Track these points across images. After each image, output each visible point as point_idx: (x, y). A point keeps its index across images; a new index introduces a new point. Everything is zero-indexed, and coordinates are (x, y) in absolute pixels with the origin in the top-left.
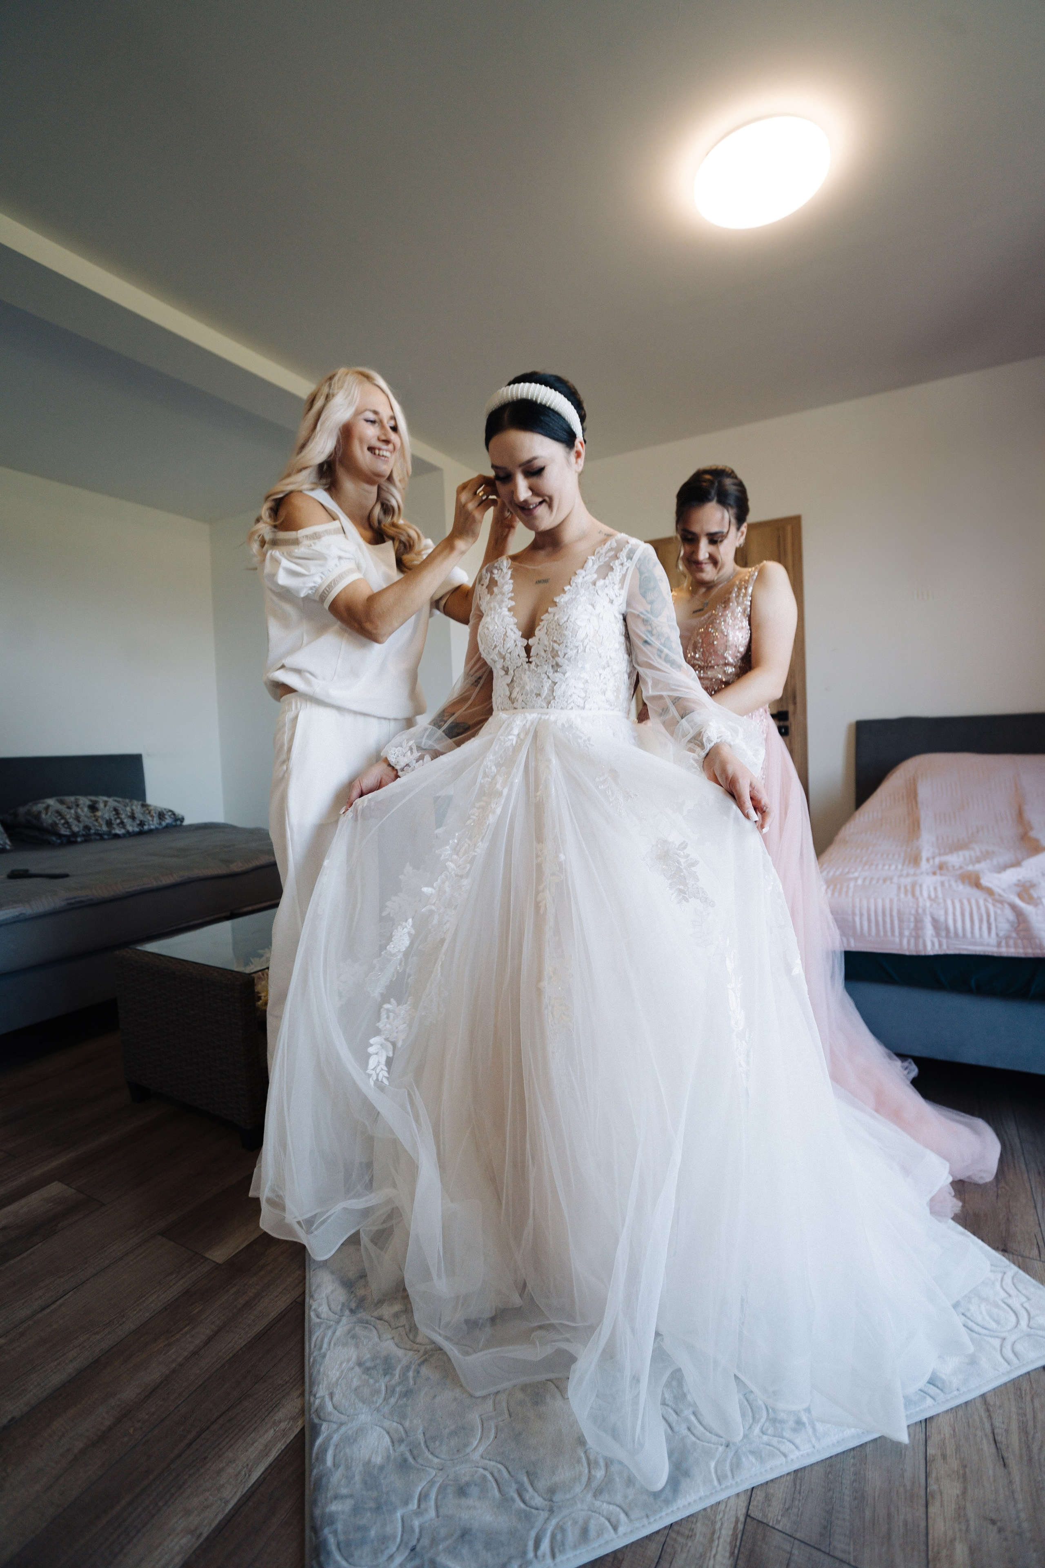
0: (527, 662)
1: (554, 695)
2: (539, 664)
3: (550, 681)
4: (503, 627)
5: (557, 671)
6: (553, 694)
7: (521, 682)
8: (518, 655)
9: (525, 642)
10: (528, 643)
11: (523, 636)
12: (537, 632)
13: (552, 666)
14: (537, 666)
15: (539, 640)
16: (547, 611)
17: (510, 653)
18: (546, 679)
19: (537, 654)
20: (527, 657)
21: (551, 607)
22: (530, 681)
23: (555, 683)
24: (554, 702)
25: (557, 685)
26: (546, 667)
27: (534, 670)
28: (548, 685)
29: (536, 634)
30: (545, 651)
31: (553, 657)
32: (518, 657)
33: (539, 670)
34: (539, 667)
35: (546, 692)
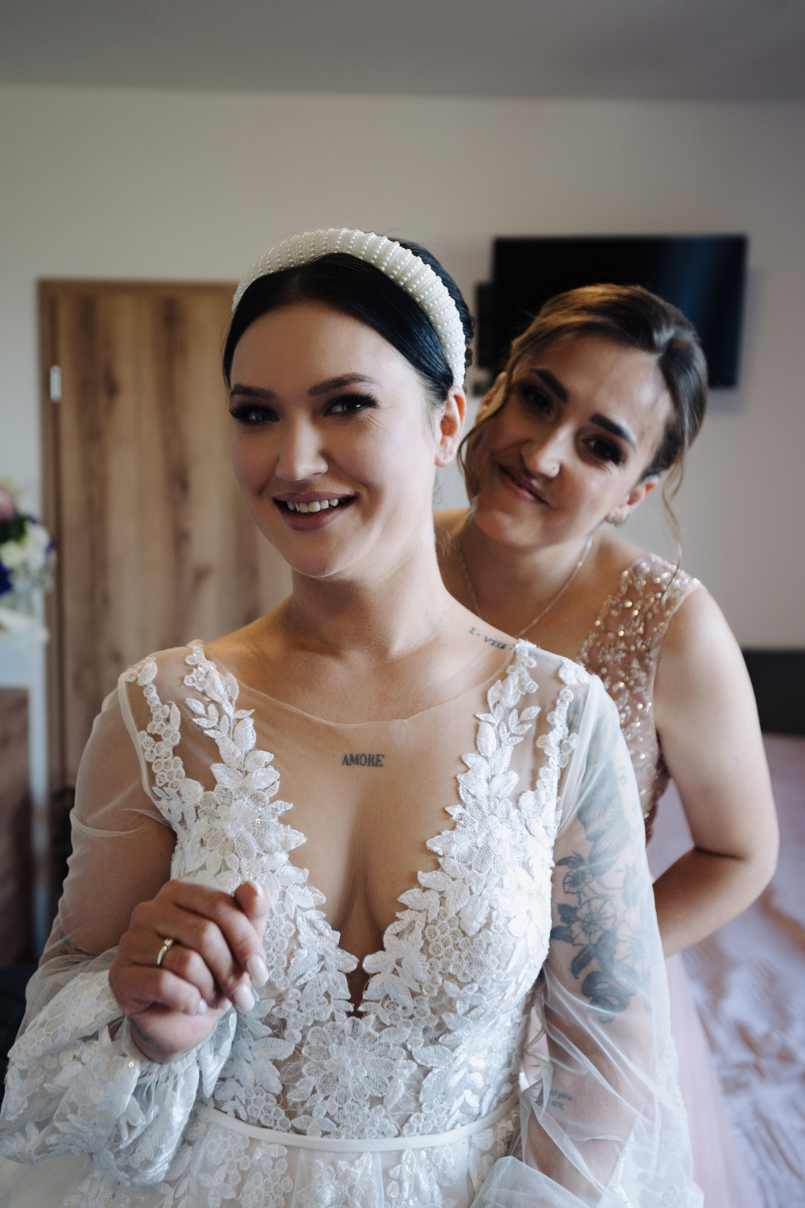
0: (349, 1014)
1: (421, 1098)
2: (388, 1022)
3: (415, 1067)
4: (288, 917)
5: (434, 1041)
6: (417, 1099)
7: (325, 1063)
8: (327, 995)
9: (351, 963)
10: (360, 965)
11: (342, 945)
12: (388, 938)
13: (425, 1030)
14: (381, 1026)
15: (399, 963)
16: (414, 881)
17: (302, 988)
18: (402, 1061)
19: (387, 997)
20: (349, 1001)
21: (425, 871)
22: (355, 1063)
23: (426, 1071)
24: (418, 1118)
25: (430, 1075)
26: (409, 1031)
27: (369, 1034)
28: (407, 1073)
29: (386, 945)
30: (413, 995)
31: (434, 1011)
32: (325, 999)
33: (386, 1037)
34: (386, 1030)
35: (400, 1095)
